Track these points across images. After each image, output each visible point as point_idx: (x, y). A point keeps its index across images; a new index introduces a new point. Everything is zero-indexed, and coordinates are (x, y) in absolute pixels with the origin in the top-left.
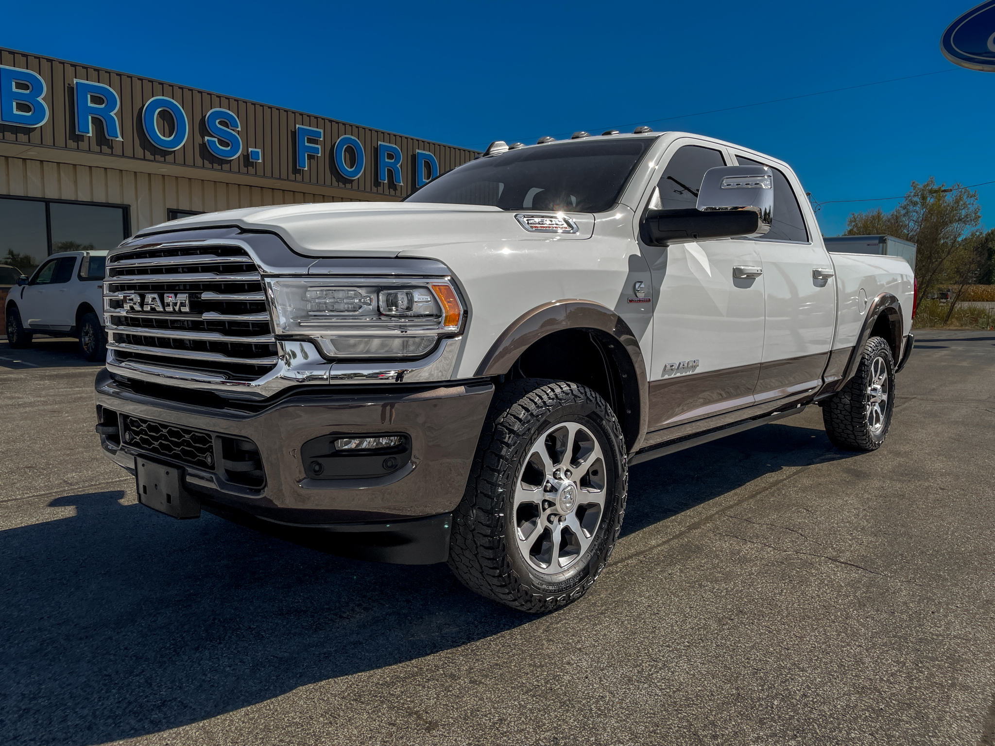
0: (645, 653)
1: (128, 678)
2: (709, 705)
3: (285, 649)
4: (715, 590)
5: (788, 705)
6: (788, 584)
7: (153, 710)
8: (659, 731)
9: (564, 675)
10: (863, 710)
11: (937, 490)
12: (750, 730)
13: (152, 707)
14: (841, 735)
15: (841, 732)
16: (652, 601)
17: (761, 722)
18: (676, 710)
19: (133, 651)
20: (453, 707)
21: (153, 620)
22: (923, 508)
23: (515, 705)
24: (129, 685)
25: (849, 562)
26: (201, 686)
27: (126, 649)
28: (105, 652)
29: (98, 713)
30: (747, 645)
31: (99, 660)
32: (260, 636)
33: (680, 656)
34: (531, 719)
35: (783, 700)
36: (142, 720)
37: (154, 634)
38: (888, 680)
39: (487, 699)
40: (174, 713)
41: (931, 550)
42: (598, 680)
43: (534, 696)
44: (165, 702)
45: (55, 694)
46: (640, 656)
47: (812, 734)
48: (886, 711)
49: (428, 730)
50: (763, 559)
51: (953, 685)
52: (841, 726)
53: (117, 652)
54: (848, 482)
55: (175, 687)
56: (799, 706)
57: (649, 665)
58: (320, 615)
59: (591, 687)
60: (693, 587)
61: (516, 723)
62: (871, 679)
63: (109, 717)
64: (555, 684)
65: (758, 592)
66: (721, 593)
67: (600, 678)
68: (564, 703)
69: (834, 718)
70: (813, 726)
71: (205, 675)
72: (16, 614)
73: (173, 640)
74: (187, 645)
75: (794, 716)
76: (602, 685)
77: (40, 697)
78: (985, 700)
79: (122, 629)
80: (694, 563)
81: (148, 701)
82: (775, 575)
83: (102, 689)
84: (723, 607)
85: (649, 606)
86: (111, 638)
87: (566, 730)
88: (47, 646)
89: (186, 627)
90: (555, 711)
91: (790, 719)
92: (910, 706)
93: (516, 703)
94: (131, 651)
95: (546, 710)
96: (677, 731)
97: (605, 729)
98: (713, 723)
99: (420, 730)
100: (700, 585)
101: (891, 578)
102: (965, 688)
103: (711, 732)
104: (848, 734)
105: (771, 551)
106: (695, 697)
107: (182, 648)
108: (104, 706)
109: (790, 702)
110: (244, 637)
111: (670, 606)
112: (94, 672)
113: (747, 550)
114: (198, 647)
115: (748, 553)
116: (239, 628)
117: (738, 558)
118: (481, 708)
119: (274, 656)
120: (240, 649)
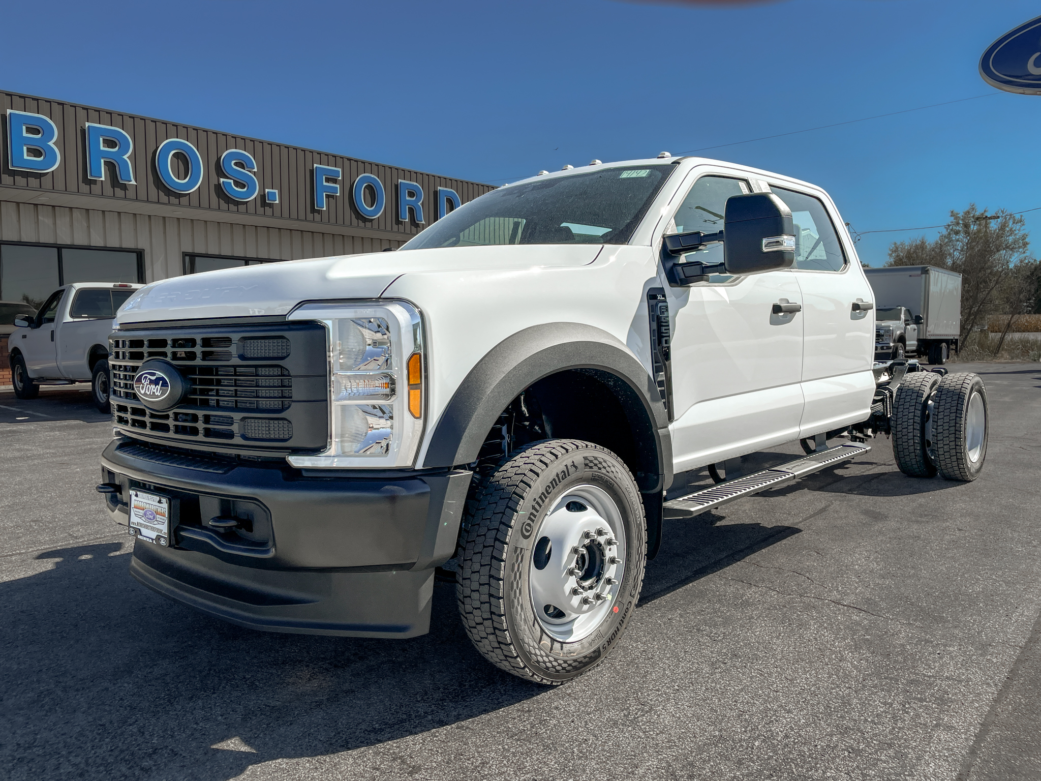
0: (634, 697)
1: (121, 727)
2: (690, 747)
3: (278, 698)
4: (712, 634)
5: (768, 745)
6: (787, 628)
7: (144, 758)
8: (637, 772)
9: (550, 720)
10: (843, 750)
11: (955, 530)
12: (728, 770)
13: (143, 755)
14: (816, 774)
15: (817, 771)
16: (647, 646)
17: (740, 762)
18: (657, 752)
19: (128, 701)
20: (438, 751)
21: (149, 671)
22: (937, 549)
23: (499, 749)
24: (122, 734)
25: (852, 605)
26: (192, 734)
27: (121, 699)
28: (100, 703)
29: (90, 760)
30: (736, 688)
31: (95, 710)
32: (254, 686)
33: (668, 700)
34: (512, 762)
35: (764, 741)
36: (133, 767)
37: (149, 685)
38: (873, 721)
39: (472, 743)
40: (164, 760)
41: (937, 592)
42: (583, 724)
43: (518, 740)
44: (156, 749)
45: (50, 743)
46: (629, 700)
47: (788, 773)
48: (865, 751)
49: (411, 774)
50: (765, 602)
51: (937, 725)
52: (818, 766)
53: (112, 702)
54: (864, 524)
55: (167, 736)
56: (779, 747)
57: (636, 709)
58: (315, 664)
59: (576, 731)
60: (691, 632)
61: (498, 766)
62: (855, 720)
63: (101, 764)
64: (540, 728)
65: (755, 635)
66: (718, 637)
67: (586, 722)
68: (547, 746)
69: (812, 758)
70: (791, 765)
71: (197, 723)
72: (15, 667)
73: (168, 690)
74: (182, 695)
75: (772, 756)
76: (587, 728)
77: (35, 747)
78: (966, 739)
79: (119, 681)
80: (695, 608)
81: (139, 750)
82: (775, 619)
83: (96, 739)
84: (718, 651)
85: (643, 651)
86: (107, 689)
87: (546, 772)
88: (44, 697)
89: (182, 678)
90: (537, 754)
91: (768, 759)
92: (890, 746)
93: (500, 747)
94: (125, 701)
95: (529, 753)
96: (655, 772)
97: (584, 771)
98: (692, 764)
99: (403, 774)
100: (698, 630)
101: (892, 620)
102: (949, 728)
103: (688, 772)
104: (824, 773)
105: (774, 595)
106: (677, 739)
107: (176, 698)
108: (97, 754)
109: (771, 743)
110: (237, 687)
111: (665, 650)
112: (89, 722)
113: (751, 594)
114: (192, 697)
115: (751, 597)
116: (234, 678)
117: (741, 603)
118: (465, 752)
119: (266, 706)
120: (232, 699)
